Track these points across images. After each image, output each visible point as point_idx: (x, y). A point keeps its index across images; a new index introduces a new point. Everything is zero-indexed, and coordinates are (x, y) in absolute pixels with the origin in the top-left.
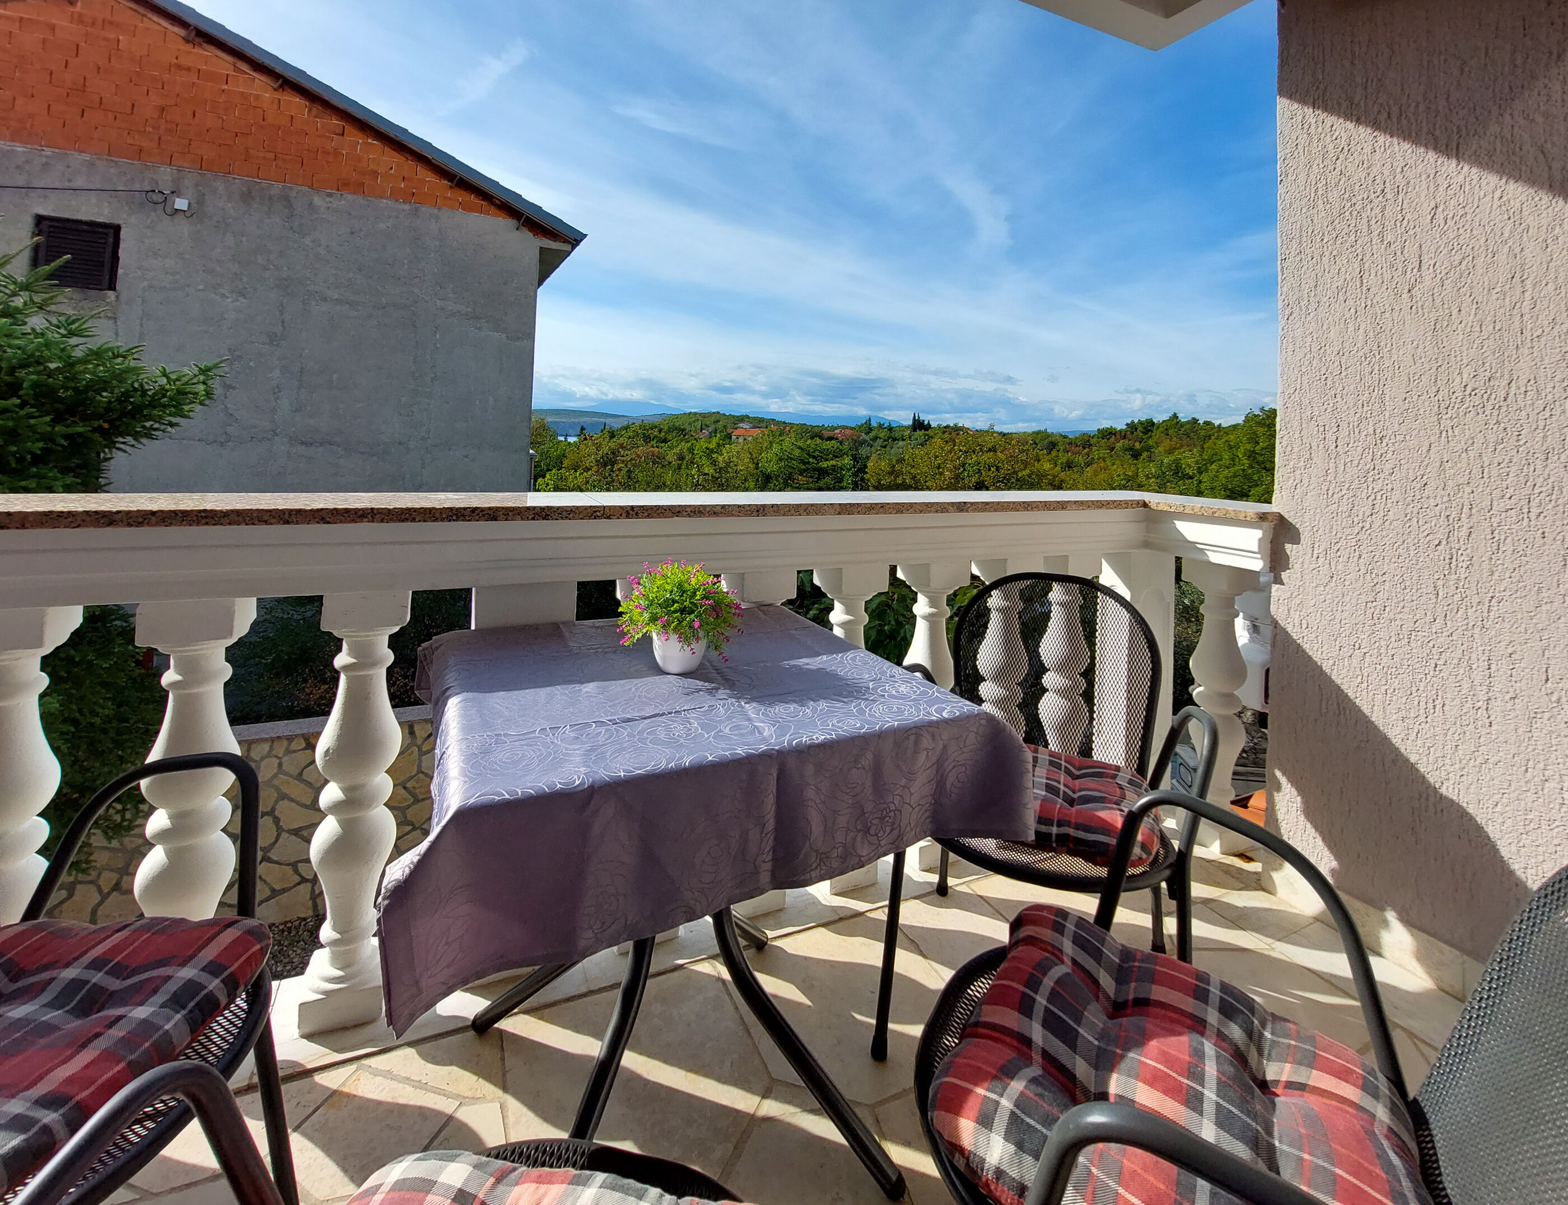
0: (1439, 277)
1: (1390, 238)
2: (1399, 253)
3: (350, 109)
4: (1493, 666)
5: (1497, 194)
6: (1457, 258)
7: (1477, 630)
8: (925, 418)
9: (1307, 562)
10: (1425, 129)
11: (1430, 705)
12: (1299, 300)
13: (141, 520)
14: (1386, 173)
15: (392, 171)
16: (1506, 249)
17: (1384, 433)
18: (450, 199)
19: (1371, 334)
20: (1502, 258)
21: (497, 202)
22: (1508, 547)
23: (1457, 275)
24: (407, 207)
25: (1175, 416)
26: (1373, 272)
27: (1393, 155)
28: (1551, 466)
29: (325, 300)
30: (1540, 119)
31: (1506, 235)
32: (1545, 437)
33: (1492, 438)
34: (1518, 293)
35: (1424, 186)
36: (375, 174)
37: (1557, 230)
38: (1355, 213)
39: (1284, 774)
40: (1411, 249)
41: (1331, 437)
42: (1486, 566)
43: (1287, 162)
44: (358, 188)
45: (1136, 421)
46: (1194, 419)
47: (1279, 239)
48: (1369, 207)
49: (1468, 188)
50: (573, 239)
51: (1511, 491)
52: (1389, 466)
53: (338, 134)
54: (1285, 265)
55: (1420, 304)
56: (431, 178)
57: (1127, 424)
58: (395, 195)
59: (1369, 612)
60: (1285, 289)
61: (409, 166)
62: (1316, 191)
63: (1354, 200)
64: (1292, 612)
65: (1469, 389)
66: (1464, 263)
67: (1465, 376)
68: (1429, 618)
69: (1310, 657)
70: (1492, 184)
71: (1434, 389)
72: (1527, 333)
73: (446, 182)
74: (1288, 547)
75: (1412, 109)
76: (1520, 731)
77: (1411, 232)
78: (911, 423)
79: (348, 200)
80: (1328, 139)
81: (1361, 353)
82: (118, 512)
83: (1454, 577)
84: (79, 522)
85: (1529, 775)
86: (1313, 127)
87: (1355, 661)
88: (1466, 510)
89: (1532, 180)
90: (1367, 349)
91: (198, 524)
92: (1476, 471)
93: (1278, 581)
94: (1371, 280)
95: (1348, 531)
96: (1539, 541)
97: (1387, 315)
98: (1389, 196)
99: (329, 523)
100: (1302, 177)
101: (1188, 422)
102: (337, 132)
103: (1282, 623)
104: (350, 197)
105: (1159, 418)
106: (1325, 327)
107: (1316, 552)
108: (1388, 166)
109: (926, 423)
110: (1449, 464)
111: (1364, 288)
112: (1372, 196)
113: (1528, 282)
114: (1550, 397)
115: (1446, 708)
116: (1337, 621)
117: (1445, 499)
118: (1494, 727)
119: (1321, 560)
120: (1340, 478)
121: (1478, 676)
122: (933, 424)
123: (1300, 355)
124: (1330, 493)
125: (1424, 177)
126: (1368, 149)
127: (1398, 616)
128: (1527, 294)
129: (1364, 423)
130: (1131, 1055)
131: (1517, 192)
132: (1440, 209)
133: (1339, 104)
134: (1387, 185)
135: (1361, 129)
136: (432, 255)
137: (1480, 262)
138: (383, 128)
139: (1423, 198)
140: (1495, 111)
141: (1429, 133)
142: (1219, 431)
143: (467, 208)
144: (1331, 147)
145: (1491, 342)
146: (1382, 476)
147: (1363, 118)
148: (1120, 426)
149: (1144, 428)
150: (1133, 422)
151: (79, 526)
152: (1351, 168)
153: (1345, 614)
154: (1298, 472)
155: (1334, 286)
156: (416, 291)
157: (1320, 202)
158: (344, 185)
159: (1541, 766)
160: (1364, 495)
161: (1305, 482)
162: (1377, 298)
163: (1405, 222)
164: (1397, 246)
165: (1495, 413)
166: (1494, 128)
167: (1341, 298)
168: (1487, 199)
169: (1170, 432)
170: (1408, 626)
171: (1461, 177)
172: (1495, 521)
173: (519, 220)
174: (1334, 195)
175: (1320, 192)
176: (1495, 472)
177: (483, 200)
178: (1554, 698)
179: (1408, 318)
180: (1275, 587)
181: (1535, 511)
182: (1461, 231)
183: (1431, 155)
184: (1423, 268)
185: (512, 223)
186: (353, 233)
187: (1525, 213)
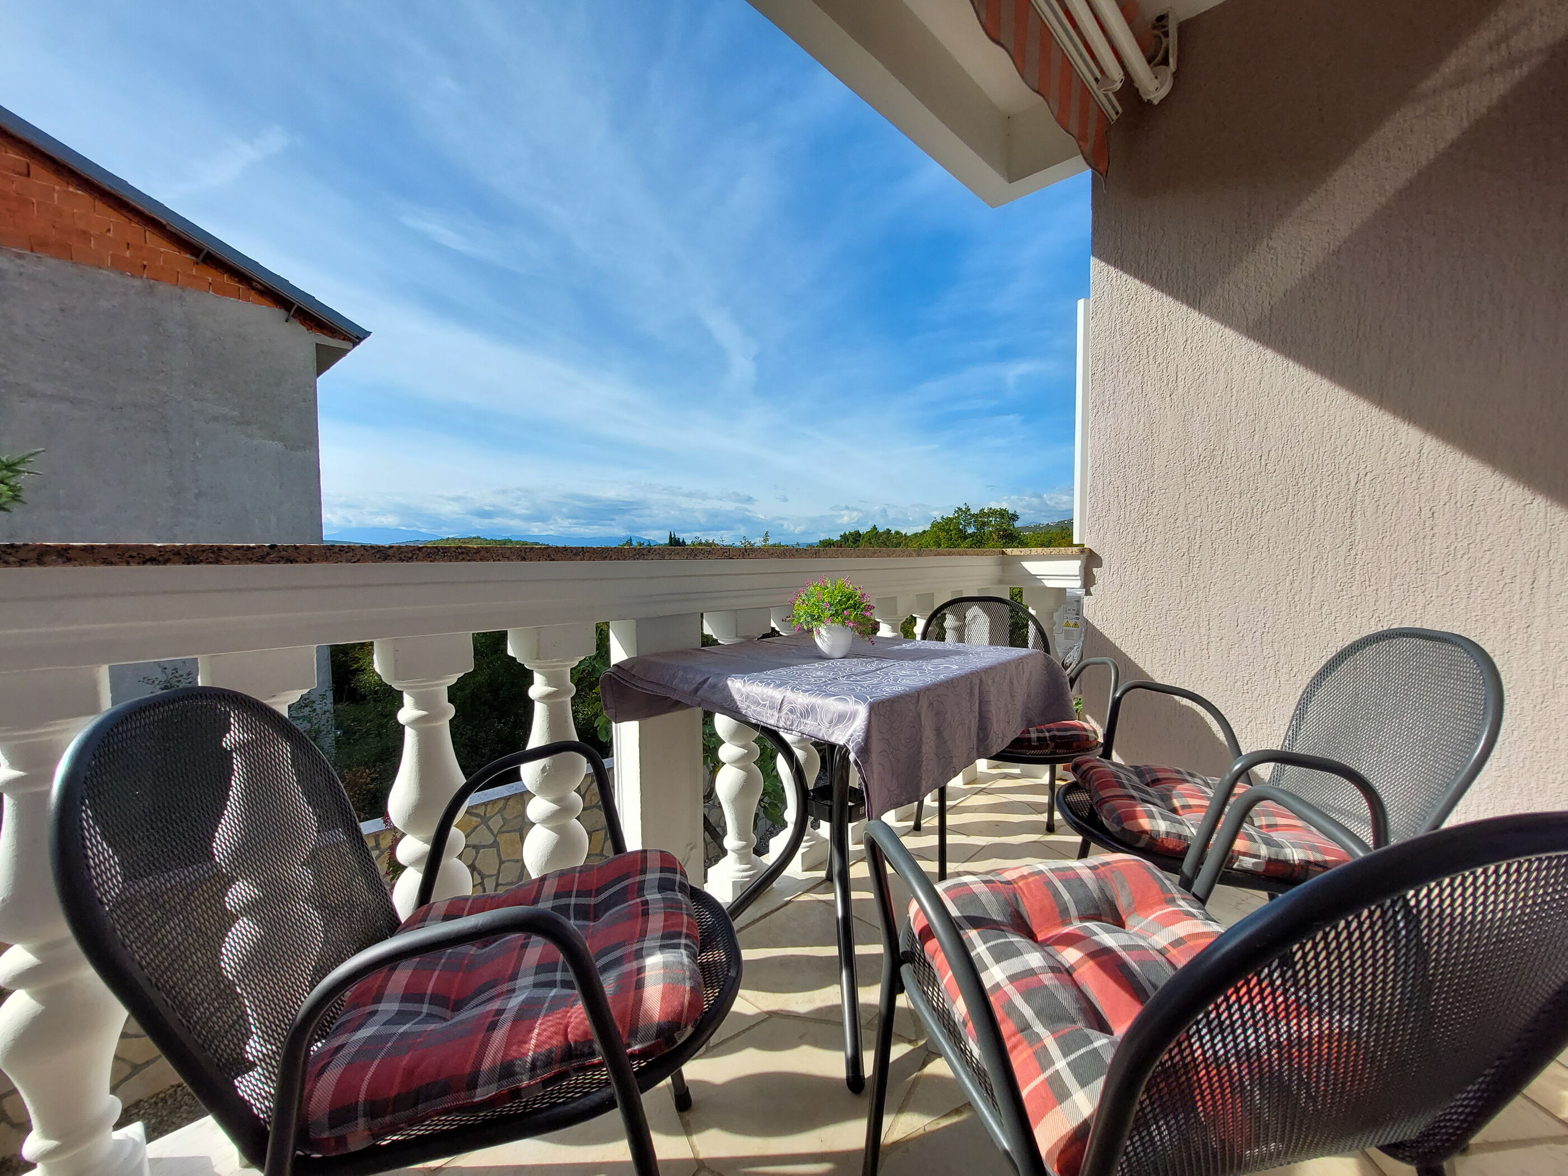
0: (1187, 386)
1: (1160, 360)
2: (1165, 370)
3: (36, 142)
4: (1211, 624)
5: (1220, 334)
6: (1198, 374)
7: (1203, 604)
8: (680, 536)
9: (1106, 578)
10: (1182, 288)
11: (1177, 654)
12: (1103, 403)
13: (410, 555)
14: (1159, 316)
15: (110, 235)
16: (1223, 370)
17: (1154, 489)
18: (195, 277)
19: (1147, 425)
20: (1222, 374)
21: (259, 286)
22: (1220, 552)
23: (1197, 385)
24: (137, 283)
25: (875, 528)
26: (1149, 383)
27: (1162, 305)
28: (1243, 501)
29: (32, 394)
30: (1243, 287)
31: (1224, 360)
32: (1240, 484)
33: (1213, 487)
34: (1229, 397)
35: (1180, 326)
36: (85, 235)
37: (1250, 358)
38: (1139, 343)
39: (1092, 717)
40: (1172, 368)
41: (1122, 494)
42: (1208, 565)
43: (1097, 304)
44: (64, 251)
45: (847, 533)
46: (888, 529)
47: (1090, 359)
48: (1148, 339)
49: (1204, 329)
50: (354, 336)
51: (1222, 518)
52: (1156, 510)
53: (20, 174)
54: (1095, 377)
55: (1176, 404)
56: (167, 249)
57: (841, 536)
58: (119, 265)
59: (1143, 603)
60: (1094, 395)
61: (134, 230)
62: (1115, 326)
63: (1139, 334)
64: (1097, 612)
65: (1202, 458)
66: (1201, 378)
67: (1200, 449)
68: (1178, 601)
69: (1108, 639)
70: (1217, 327)
71: (1183, 459)
72: (1233, 422)
73: (188, 256)
74: (1095, 570)
75: (1174, 273)
76: (1224, 658)
77: (1172, 357)
78: (667, 541)
79: (47, 266)
80: (1124, 290)
81: (1141, 438)
82: (391, 547)
83: (1191, 574)
84: (358, 557)
85: (1228, 681)
86: (1114, 280)
87: (1135, 637)
88: (1198, 532)
89: (1237, 327)
90: (1144, 435)
91: (457, 559)
92: (1205, 507)
93: (1088, 593)
94: (1148, 388)
95: (1131, 555)
96: (1236, 546)
97: (1157, 412)
98: (1160, 332)
99: (554, 560)
100: (1107, 315)
101: (884, 533)
102: (18, 169)
103: (1090, 621)
104: (52, 262)
105: (863, 530)
106: (1119, 420)
107: (1112, 570)
108: (1160, 311)
109: (681, 540)
110: (1190, 505)
111: (1144, 394)
112: (1150, 331)
113: (1234, 390)
114: (1243, 459)
115: (1186, 653)
116: (1124, 613)
117: (1188, 527)
118: (1211, 658)
119: (1115, 576)
120: (1127, 520)
121: (1203, 631)
122: (688, 542)
123: (1103, 441)
124: (1121, 531)
125: (1180, 320)
126: (1148, 299)
127: (1160, 603)
128: (1234, 397)
129: (1142, 483)
130: (1174, 792)
131: (1229, 334)
132: (1189, 342)
133: (1131, 265)
134: (1159, 324)
135: (1144, 286)
136: (180, 345)
137: (1209, 377)
138: (87, 173)
139: (1179, 334)
140: (1220, 278)
141: (1184, 290)
142: (906, 539)
143: (220, 290)
144: (1125, 295)
145: (1214, 427)
146: (1152, 516)
147: (1145, 277)
148: (836, 537)
149: (854, 538)
150: (845, 534)
151: (358, 561)
152: (1138, 311)
153: (1130, 608)
154: (1101, 519)
155: (1126, 393)
156: (163, 388)
157: (1118, 333)
158: (38, 245)
159: (1234, 674)
160: (1141, 530)
161: (1106, 526)
162: (1151, 401)
163: (1169, 349)
164: (1164, 366)
165: (1215, 471)
166: (1219, 291)
167: (1130, 401)
168: (1215, 336)
169: (873, 541)
170: (1167, 607)
171: (1201, 321)
172: (1213, 537)
173: (288, 310)
174: (1126, 330)
175: (1118, 327)
176: (1214, 508)
177: (240, 282)
178: (1241, 635)
179: (1169, 413)
180: (1086, 598)
181: (1234, 528)
182: (1200, 357)
183: (1184, 307)
184: (1179, 380)
185: (280, 313)
186: (63, 310)
187: (1234, 347)
